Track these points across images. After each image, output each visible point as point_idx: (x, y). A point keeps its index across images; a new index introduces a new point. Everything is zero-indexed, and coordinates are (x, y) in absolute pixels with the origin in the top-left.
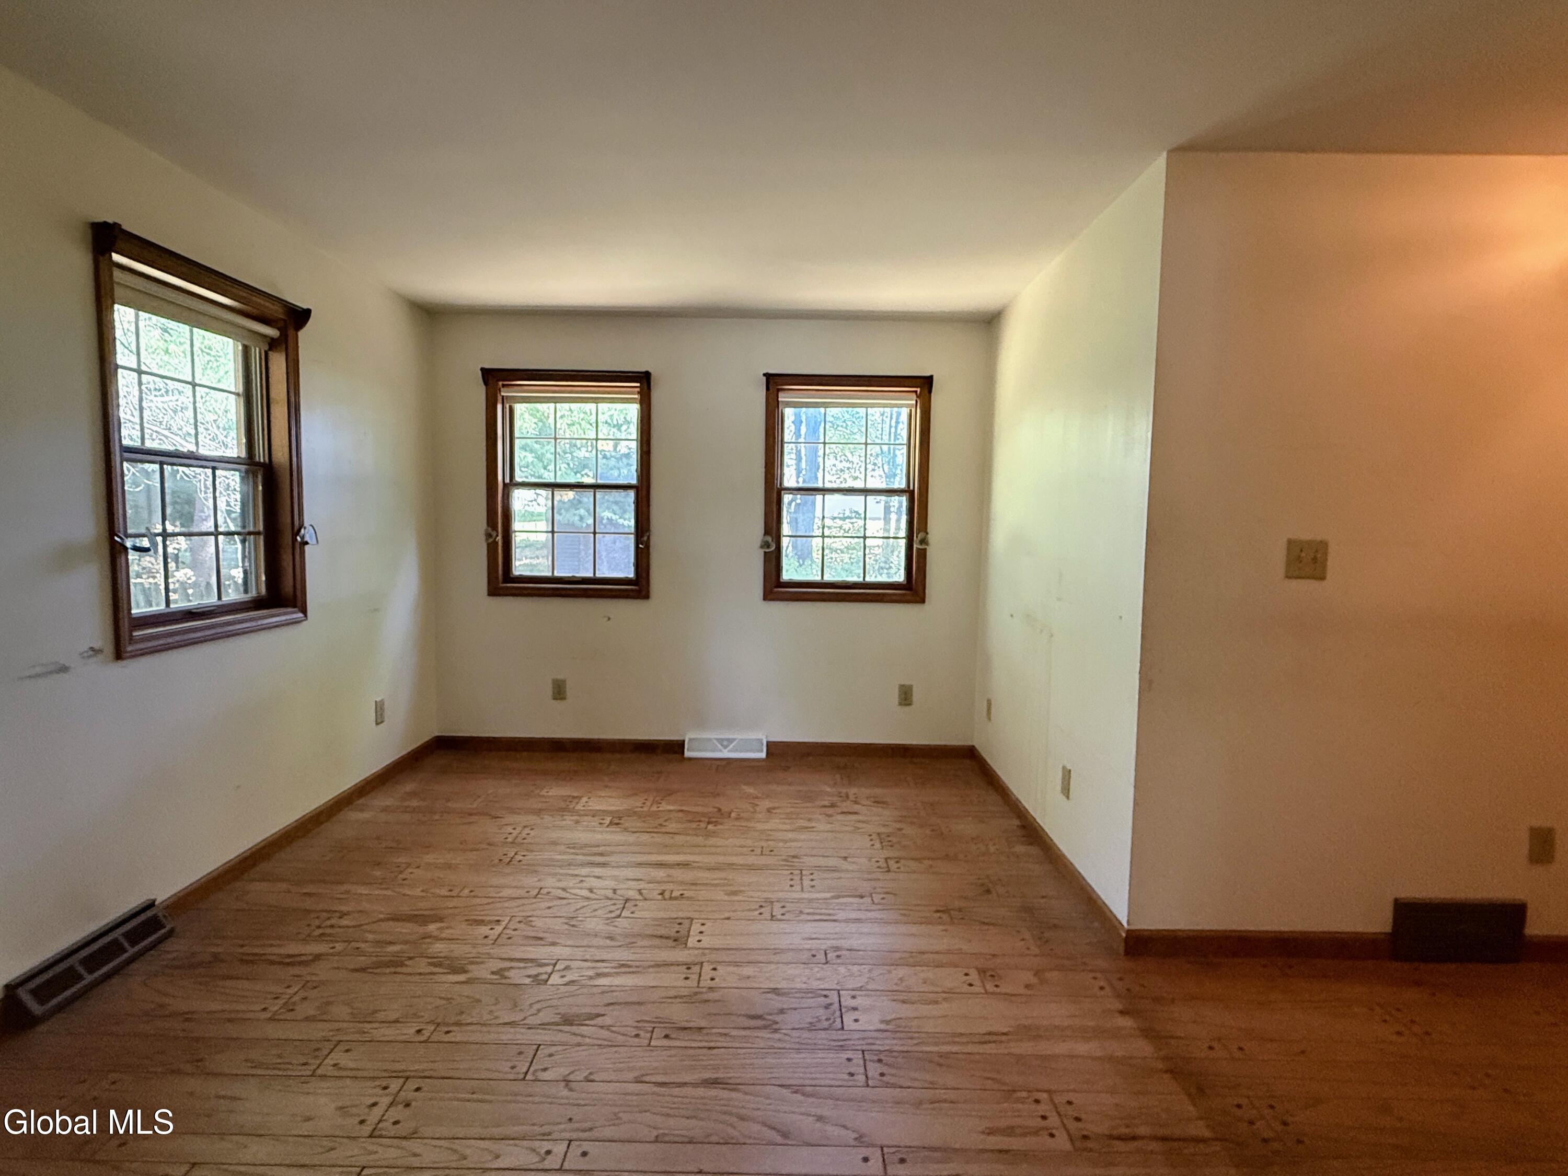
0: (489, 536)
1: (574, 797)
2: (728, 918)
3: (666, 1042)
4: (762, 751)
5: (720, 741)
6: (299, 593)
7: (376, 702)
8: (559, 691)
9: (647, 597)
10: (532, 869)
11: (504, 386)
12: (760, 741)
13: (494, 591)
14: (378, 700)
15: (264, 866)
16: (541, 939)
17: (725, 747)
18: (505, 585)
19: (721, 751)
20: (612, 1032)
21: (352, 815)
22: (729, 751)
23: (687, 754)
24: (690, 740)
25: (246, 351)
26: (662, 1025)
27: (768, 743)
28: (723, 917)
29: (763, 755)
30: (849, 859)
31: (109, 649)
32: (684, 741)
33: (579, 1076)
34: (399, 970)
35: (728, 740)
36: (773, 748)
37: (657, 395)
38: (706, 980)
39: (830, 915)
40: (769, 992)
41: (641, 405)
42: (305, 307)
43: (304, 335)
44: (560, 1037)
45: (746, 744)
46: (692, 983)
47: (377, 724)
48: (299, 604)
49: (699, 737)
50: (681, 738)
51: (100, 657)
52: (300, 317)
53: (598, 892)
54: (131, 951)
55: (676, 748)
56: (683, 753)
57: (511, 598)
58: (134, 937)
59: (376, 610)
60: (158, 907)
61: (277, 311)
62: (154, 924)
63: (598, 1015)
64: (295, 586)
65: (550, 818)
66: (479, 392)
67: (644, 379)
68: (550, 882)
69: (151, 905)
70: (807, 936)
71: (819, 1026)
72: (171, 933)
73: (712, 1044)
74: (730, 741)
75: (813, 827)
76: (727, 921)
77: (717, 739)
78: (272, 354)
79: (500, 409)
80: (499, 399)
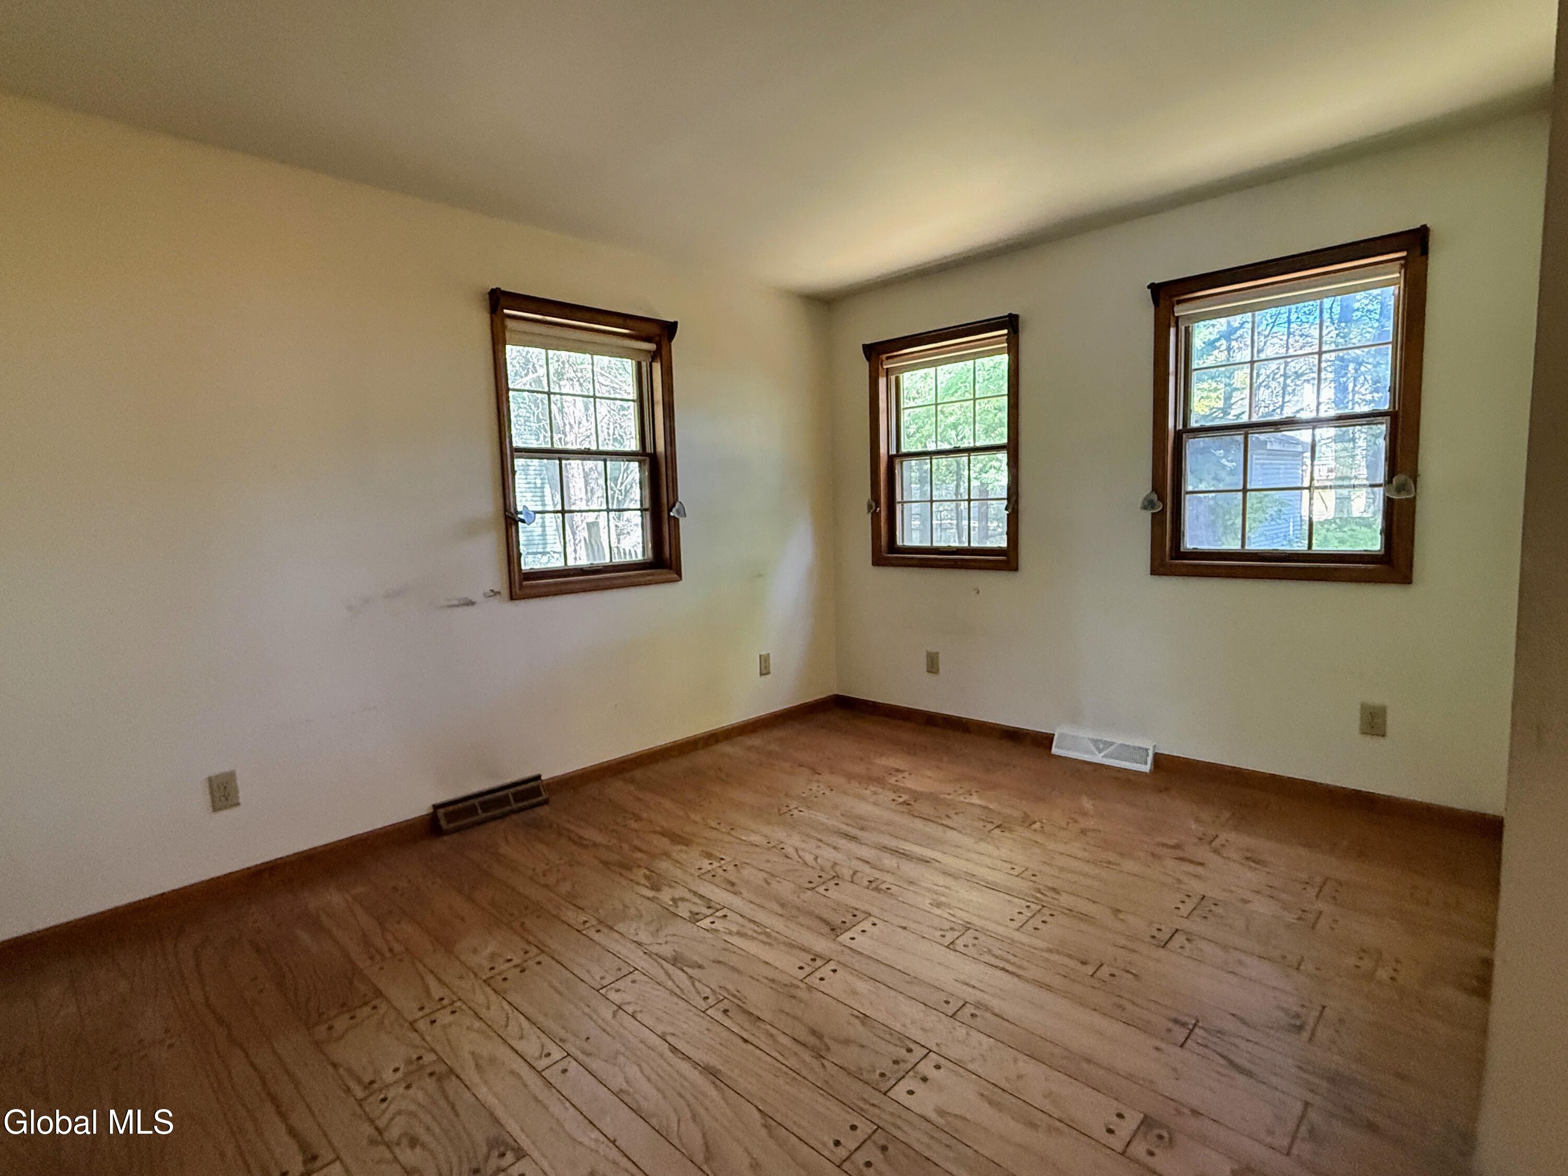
0: (870, 507)
1: (898, 770)
2: (905, 928)
3: (720, 1017)
4: (1146, 763)
5: (1095, 741)
6: (674, 558)
7: (760, 656)
8: (933, 665)
9: (1015, 569)
10: (793, 825)
11: (888, 358)
12: (1147, 750)
13: (879, 560)
14: (762, 653)
15: (638, 774)
16: (733, 884)
17: (1100, 751)
18: (889, 555)
20: (694, 986)
21: (727, 748)
22: (1105, 756)
23: (1054, 750)
24: (1061, 735)
25: (639, 365)
26: (736, 1001)
27: (1156, 754)
28: (902, 924)
29: (1146, 768)
30: (1121, 916)
31: (505, 592)
32: (1054, 735)
33: (630, 1010)
34: (623, 872)
35: (1105, 743)
36: (1161, 762)
37: (1025, 339)
38: (816, 978)
39: (1020, 967)
40: (857, 1017)
41: (1008, 353)
42: (672, 320)
43: (677, 344)
44: (655, 970)
45: (1125, 751)
46: (801, 974)
47: (761, 674)
48: (674, 566)
49: (1071, 733)
50: (1051, 732)
51: (498, 597)
52: (670, 329)
53: (821, 861)
54: (515, 806)
55: (1045, 741)
56: (1050, 748)
57: (891, 569)
58: (518, 797)
59: (760, 575)
60: (542, 781)
61: (654, 330)
62: (536, 792)
63: (700, 967)
64: (670, 554)
65: (857, 785)
66: (864, 367)
67: (1011, 323)
68: (794, 840)
69: (538, 778)
70: (962, 977)
71: (865, 1076)
72: (546, 802)
73: (750, 1038)
74: (1109, 744)
75: (1119, 865)
76: (900, 930)
77: (1092, 740)
78: (654, 364)
79: (882, 382)
80: (882, 372)
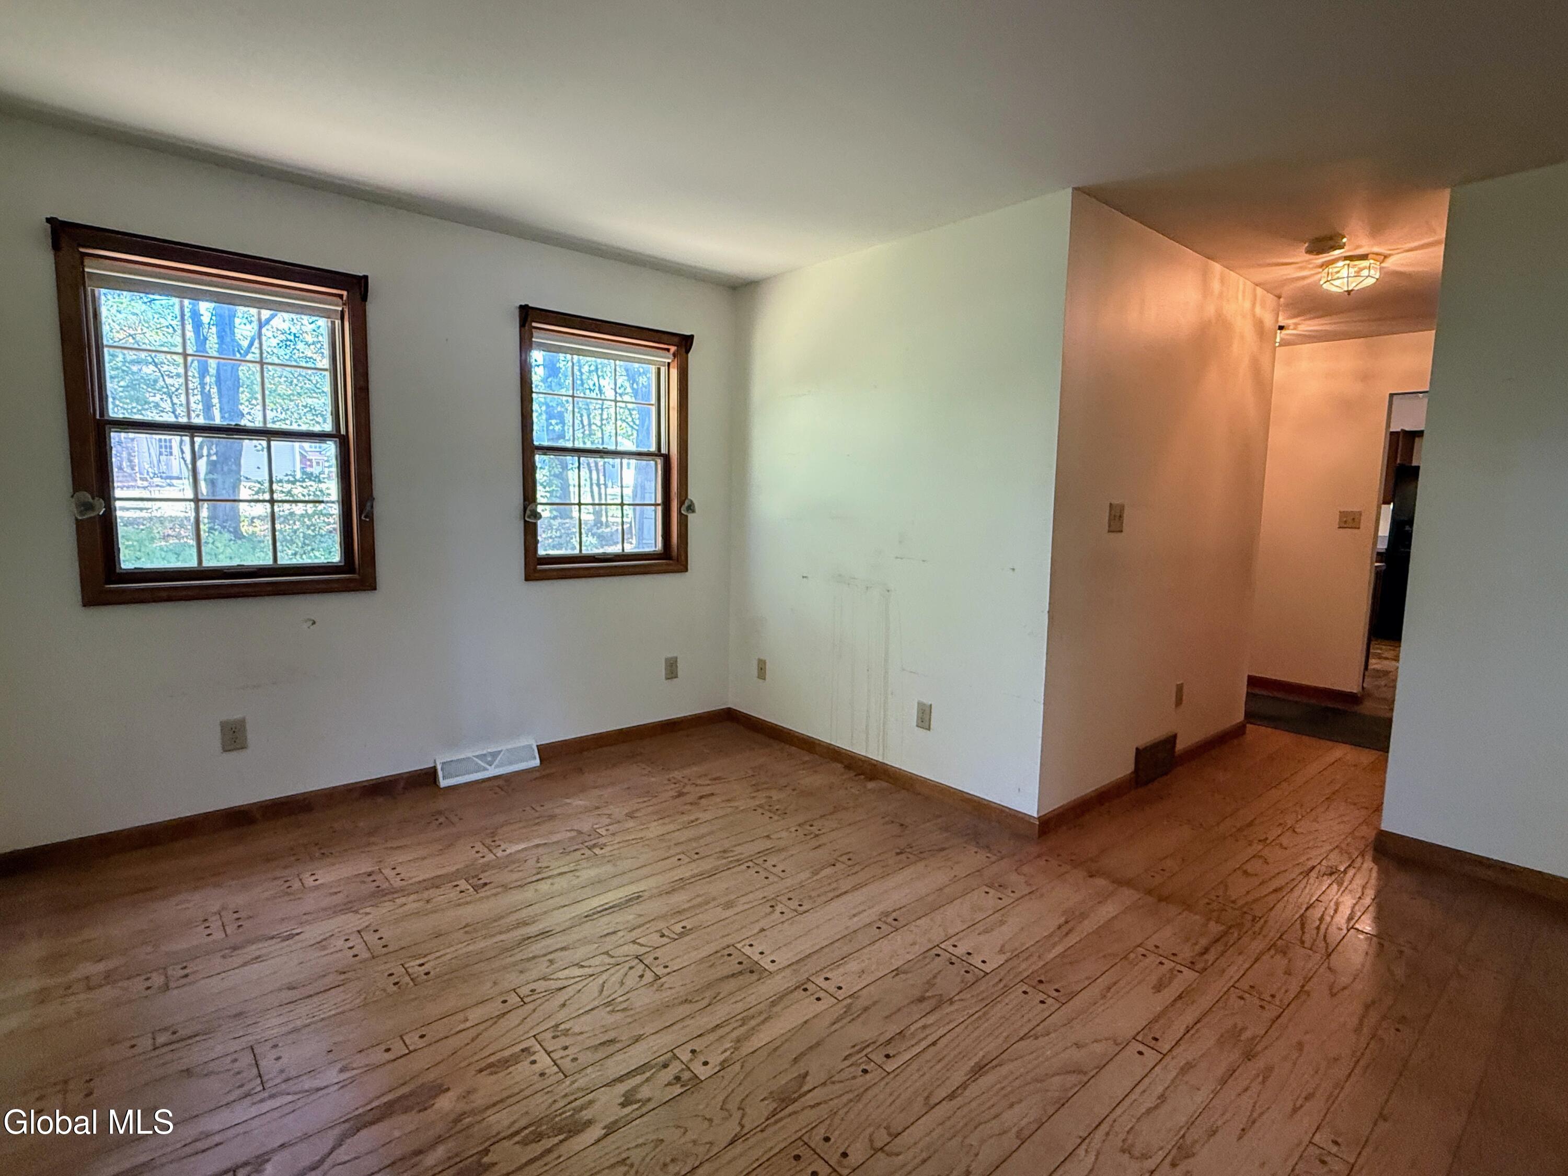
3: (896, 1061)
4: (535, 758)
5: (482, 757)
8: (233, 738)
9: (373, 587)
12: (530, 746)
16: (612, 1041)
17: (491, 763)
19: (485, 769)
20: (839, 1082)
22: (497, 767)
23: (443, 783)
24: (443, 764)
26: (869, 1050)
27: (538, 746)
28: (756, 931)
29: (537, 762)
32: (435, 768)
33: (882, 1137)
35: (492, 754)
36: (546, 751)
37: (373, 309)
38: (836, 992)
45: (513, 754)
46: (830, 1000)
49: (454, 758)
50: (429, 765)
53: (592, 962)
55: (428, 777)
56: (437, 783)
63: (803, 1076)
68: (512, 979)
71: (970, 980)
73: (930, 1040)
74: (494, 755)
75: (697, 819)
76: (766, 933)
77: (477, 757)
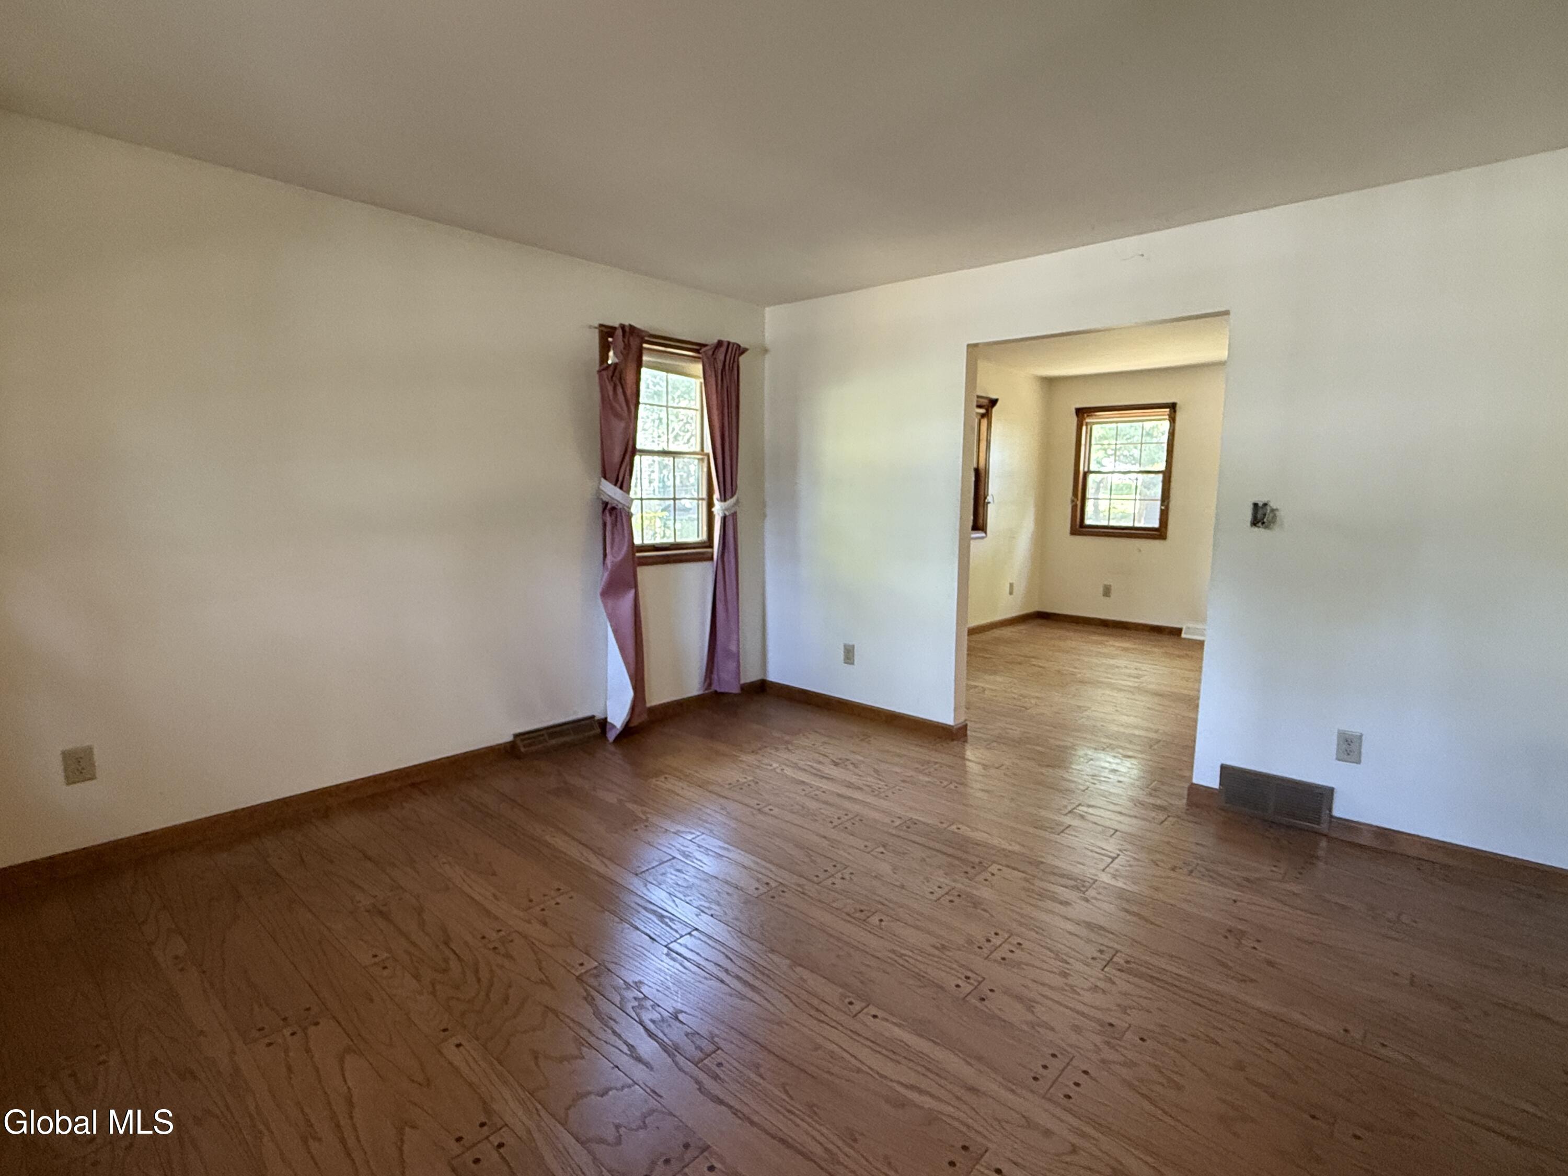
0: (1073, 501)
6: (985, 524)
7: (1010, 583)
8: (1107, 592)
11: (1090, 416)
13: (1074, 532)
18: (1080, 529)
23: (1183, 635)
41: (1170, 422)
42: (997, 398)
43: (995, 410)
47: (1010, 594)
48: (985, 529)
49: (1190, 626)
52: (993, 402)
55: (1177, 632)
57: (1083, 537)
59: (1014, 538)
61: (985, 402)
64: (984, 521)
66: (1075, 419)
67: (1173, 407)
78: (982, 420)
79: (1084, 428)
80: (1084, 423)
